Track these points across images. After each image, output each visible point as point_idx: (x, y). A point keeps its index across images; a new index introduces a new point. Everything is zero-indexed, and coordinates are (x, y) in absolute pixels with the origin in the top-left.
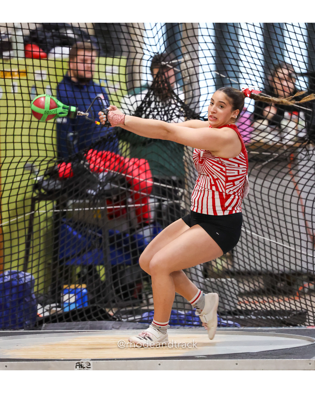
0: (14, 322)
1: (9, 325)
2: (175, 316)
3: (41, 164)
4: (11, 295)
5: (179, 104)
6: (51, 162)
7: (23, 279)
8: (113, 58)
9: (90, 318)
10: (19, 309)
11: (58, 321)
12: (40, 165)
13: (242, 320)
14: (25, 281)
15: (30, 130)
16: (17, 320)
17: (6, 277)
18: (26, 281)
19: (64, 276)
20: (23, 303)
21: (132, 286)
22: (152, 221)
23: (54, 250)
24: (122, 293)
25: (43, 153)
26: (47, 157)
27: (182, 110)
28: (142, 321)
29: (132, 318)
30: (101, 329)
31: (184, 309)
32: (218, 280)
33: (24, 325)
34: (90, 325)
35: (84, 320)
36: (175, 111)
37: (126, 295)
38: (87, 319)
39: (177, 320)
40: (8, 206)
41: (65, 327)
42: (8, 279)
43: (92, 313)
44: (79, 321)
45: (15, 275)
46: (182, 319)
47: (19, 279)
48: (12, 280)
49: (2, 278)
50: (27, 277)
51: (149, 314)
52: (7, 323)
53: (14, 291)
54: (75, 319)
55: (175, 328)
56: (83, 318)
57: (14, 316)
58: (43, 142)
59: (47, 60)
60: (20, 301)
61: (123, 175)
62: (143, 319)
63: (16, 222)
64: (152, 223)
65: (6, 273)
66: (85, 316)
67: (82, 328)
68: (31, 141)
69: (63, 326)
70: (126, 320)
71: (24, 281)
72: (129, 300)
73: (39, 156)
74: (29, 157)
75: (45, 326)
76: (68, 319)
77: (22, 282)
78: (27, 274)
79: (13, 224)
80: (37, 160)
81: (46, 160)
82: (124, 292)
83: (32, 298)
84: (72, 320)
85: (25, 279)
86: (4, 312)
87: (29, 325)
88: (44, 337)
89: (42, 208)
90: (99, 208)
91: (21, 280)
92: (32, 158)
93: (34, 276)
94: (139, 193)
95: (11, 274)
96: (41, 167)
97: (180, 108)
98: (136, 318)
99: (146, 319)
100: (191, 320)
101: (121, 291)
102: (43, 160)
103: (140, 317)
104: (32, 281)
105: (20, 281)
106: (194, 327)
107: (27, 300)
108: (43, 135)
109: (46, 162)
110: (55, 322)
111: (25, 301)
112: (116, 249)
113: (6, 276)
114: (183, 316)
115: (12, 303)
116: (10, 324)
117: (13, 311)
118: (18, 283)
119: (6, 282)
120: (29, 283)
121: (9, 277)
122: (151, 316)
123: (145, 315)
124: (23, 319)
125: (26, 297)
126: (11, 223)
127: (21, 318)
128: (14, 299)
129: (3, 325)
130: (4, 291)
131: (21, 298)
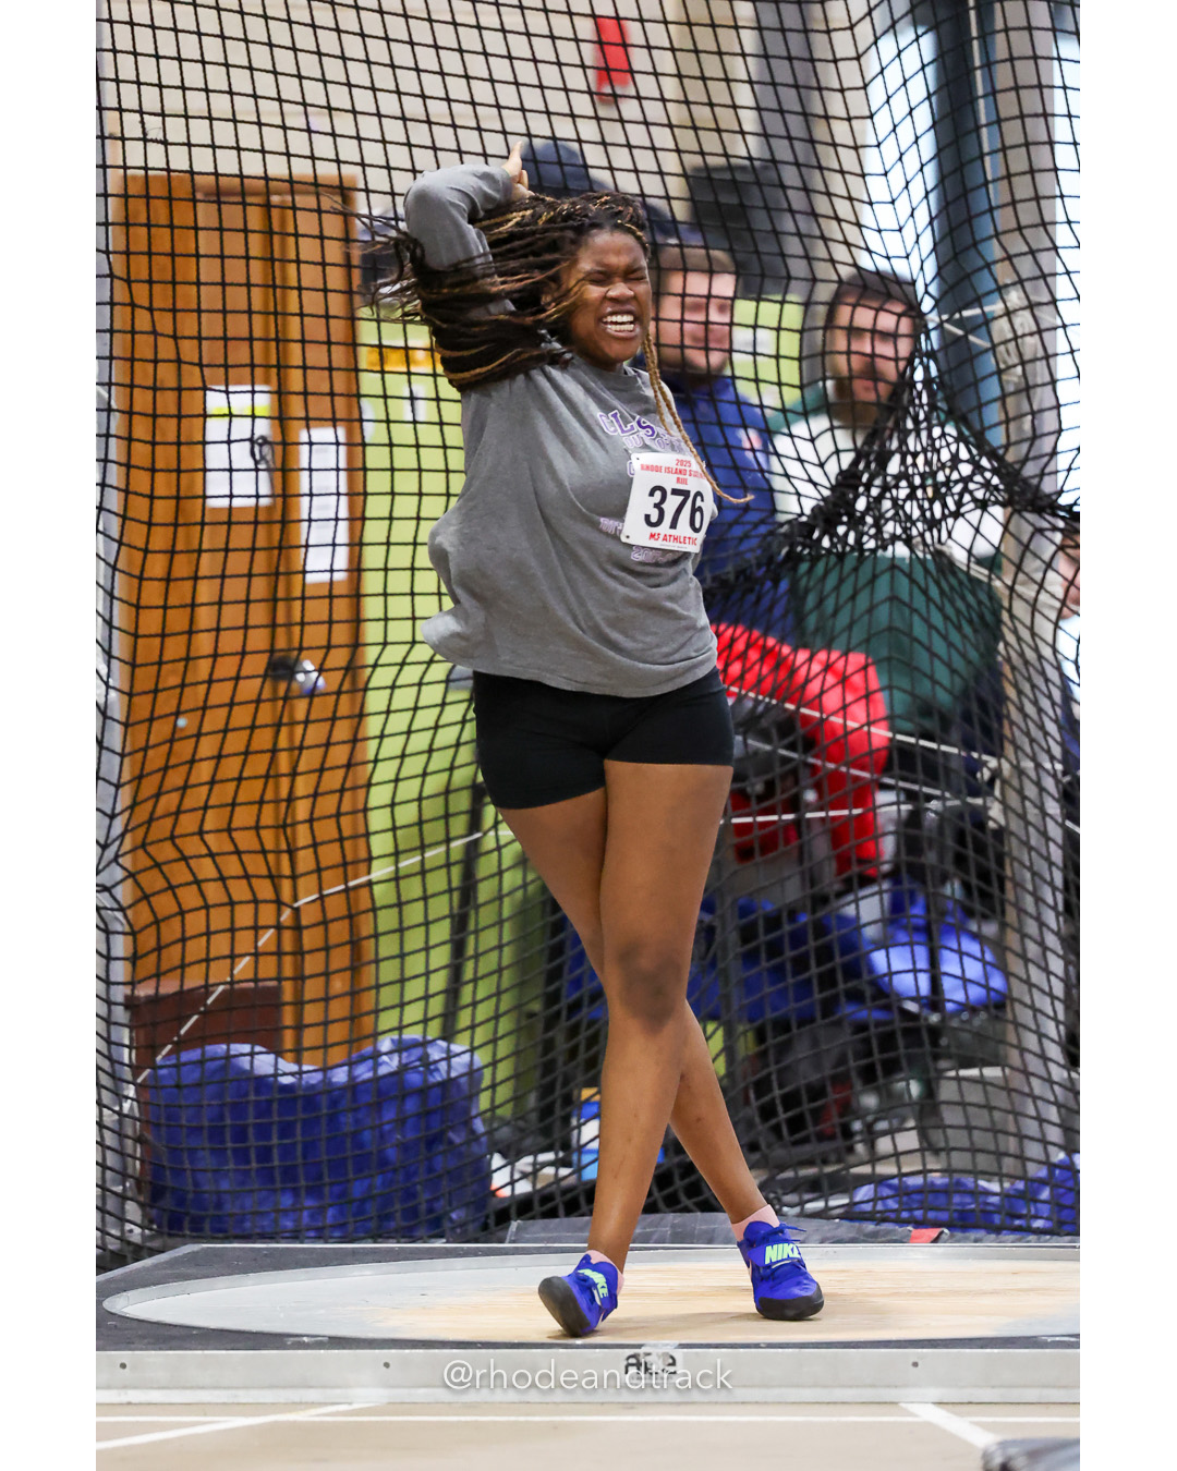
0: (412, 1213)
1: (393, 1225)
2: (968, 1199)
4: (401, 1122)
5: (985, 462)
7: (443, 1066)
8: (758, 300)
9: (672, 1204)
10: (430, 1170)
11: (561, 1211)
14: (448, 1072)
16: (423, 1207)
17: (385, 1058)
18: (453, 1074)
19: (582, 1056)
20: (441, 1148)
21: (816, 1092)
22: (886, 868)
23: (550, 966)
24: (782, 1116)
27: (995, 481)
28: (851, 1214)
29: (820, 1205)
30: (710, 1241)
31: (1000, 1176)
33: (447, 1225)
34: (673, 1226)
35: (652, 1209)
36: (972, 486)
37: (796, 1124)
38: (661, 1205)
39: (973, 1211)
40: (392, 813)
42: (390, 1064)
43: (679, 1184)
45: (417, 1052)
46: (990, 1208)
47: (428, 1064)
48: (404, 1068)
49: (370, 1063)
50: (454, 1060)
51: (876, 1191)
52: (388, 1217)
53: (411, 1106)
55: (966, 1240)
57: (410, 1194)
60: (431, 1142)
61: (790, 707)
62: (857, 1209)
63: (418, 869)
64: (886, 876)
65: (385, 1044)
66: (657, 1194)
67: (645, 1238)
69: (581, 1229)
70: (797, 1210)
71: (444, 1074)
72: (806, 1140)
75: (518, 1229)
77: (437, 1078)
78: (456, 1048)
79: (408, 876)
82: (790, 1114)
83: (473, 1132)
85: (449, 1066)
86: (378, 1180)
87: (462, 1225)
91: (437, 1070)
93: (481, 1057)
94: (844, 769)
95: (401, 1047)
97: (988, 475)
98: (833, 1203)
99: (868, 1207)
100: (1025, 1212)
101: (780, 1109)
103: (845, 1200)
104: (473, 1073)
105: (431, 1072)
106: (1032, 1237)
107: (457, 1140)
110: (551, 1214)
111: (451, 1142)
112: (764, 964)
113: (385, 1053)
114: (994, 1200)
115: (405, 1148)
116: (398, 1222)
117: (409, 1176)
118: (425, 1080)
119: (385, 1076)
120: (463, 1080)
121: (396, 1057)
122: (883, 1199)
123: (864, 1192)
124: (440, 1205)
125: (452, 1128)
126: (401, 873)
127: (437, 1199)
128: (411, 1136)
129: (373, 1224)
130: (378, 1107)
131: (434, 1131)
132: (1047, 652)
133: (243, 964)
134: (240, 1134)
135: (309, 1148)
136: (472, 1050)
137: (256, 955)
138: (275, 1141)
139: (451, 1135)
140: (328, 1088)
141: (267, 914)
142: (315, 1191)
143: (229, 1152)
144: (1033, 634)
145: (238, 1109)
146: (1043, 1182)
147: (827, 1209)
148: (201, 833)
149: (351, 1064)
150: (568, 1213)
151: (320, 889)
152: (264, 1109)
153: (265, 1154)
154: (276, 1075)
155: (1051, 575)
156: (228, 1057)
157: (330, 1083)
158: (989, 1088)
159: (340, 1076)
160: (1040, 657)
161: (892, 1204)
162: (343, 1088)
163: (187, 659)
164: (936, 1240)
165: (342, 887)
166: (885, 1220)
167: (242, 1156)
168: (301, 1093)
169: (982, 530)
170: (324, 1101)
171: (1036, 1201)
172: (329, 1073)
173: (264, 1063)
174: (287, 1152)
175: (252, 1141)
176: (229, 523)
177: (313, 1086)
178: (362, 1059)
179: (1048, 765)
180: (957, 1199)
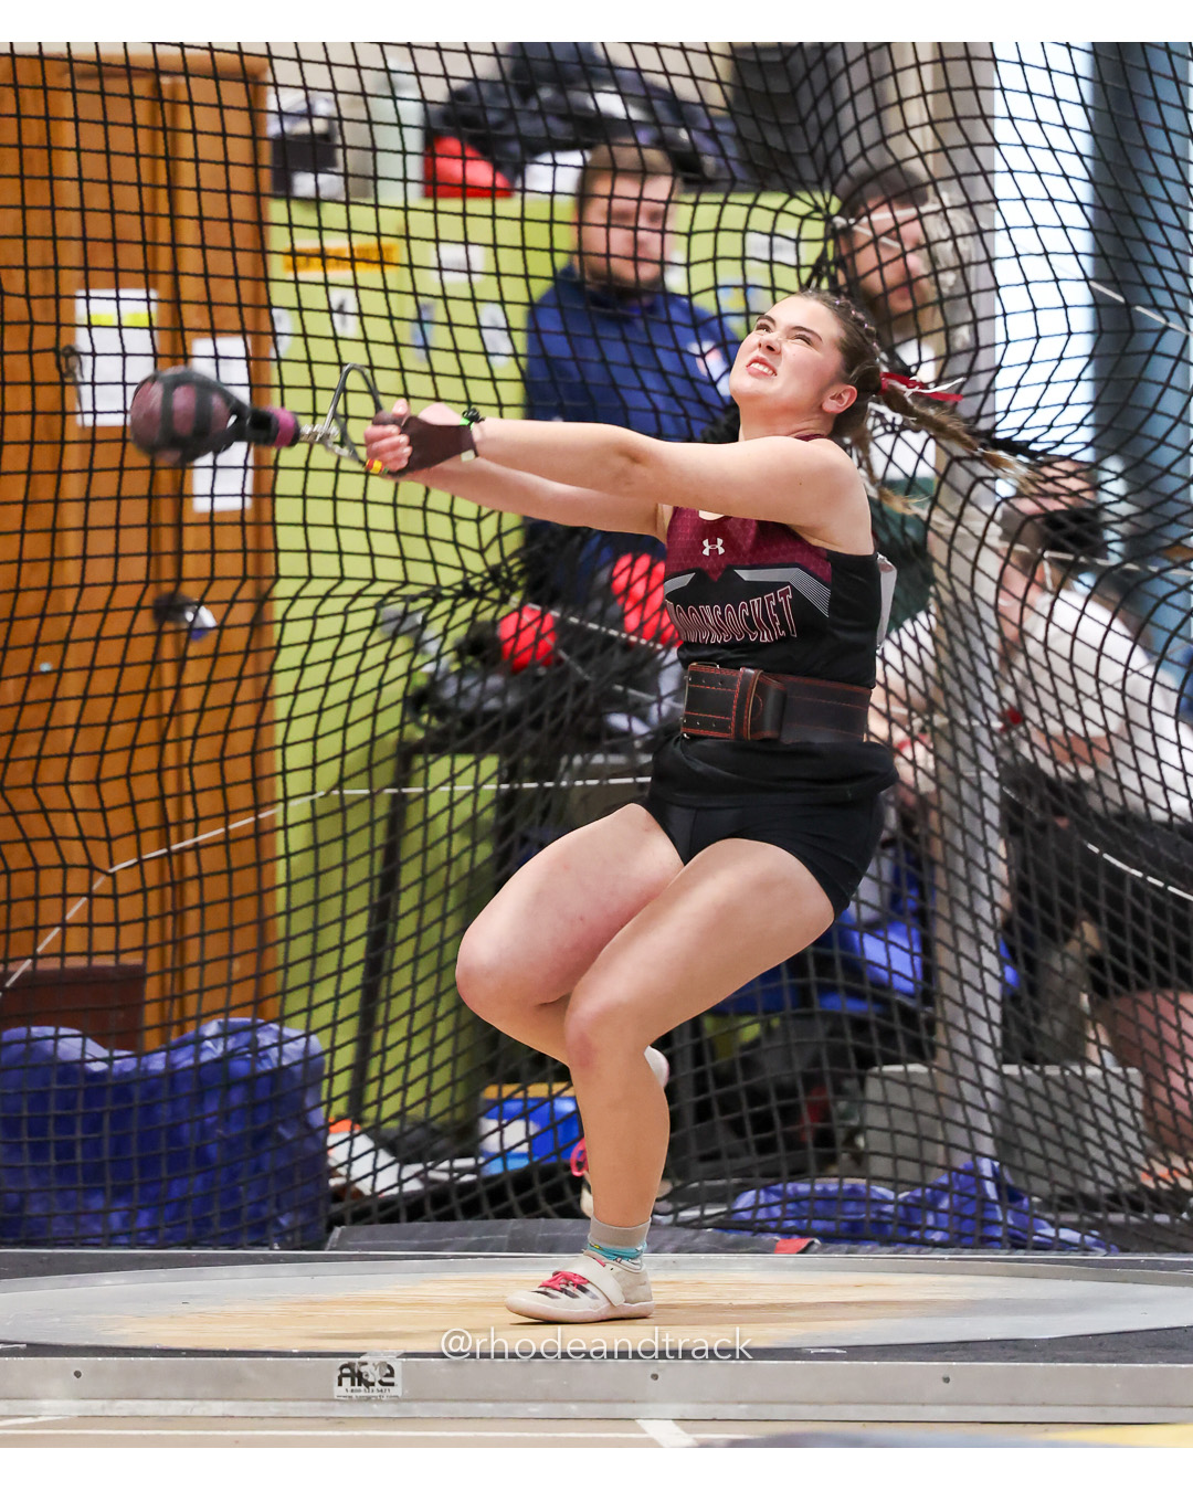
0: (233, 1217)
1: (210, 1231)
2: (862, 1208)
3: (351, 608)
4: (226, 1116)
6: (390, 600)
7: (274, 1052)
9: (530, 1209)
10: (257, 1169)
11: (403, 1216)
12: (345, 613)
13: (1112, 1226)
14: (279, 1060)
15: (306, 477)
16: (246, 1211)
17: (209, 1043)
18: (285, 1062)
20: (270, 1144)
25: (357, 567)
26: (374, 580)
28: (725, 1224)
29: (693, 1213)
30: (551, 1251)
31: (895, 1183)
32: (1073, 1073)
33: (272, 1230)
34: (515, 1233)
35: (507, 1214)
38: (515, 1209)
39: (862, 1221)
40: (222, 768)
41: (416, 1242)
42: (213, 1051)
43: (538, 1188)
44: (486, 1218)
45: (245, 1037)
46: (885, 1218)
47: (257, 1051)
48: (229, 1055)
49: (190, 1049)
50: (288, 1047)
51: (757, 1197)
52: (206, 1223)
53: (237, 1097)
54: (472, 1210)
55: (838, 1251)
56: (504, 1205)
57: (232, 1196)
58: (362, 525)
59: (376, 206)
60: (259, 1138)
62: (735, 1218)
63: (251, 831)
65: (212, 1028)
66: (513, 1199)
67: (480, 1246)
68: (309, 520)
69: (410, 1237)
70: (671, 1217)
71: (275, 1062)
73: (342, 578)
74: (303, 581)
75: (342, 1235)
76: (443, 1210)
77: (266, 1066)
78: (289, 1032)
79: (239, 839)
80: (336, 592)
81: (371, 591)
83: (308, 1126)
84: (459, 1214)
85: (281, 1053)
86: (197, 1181)
87: (291, 1231)
88: (313, 1276)
89: (354, 780)
90: (579, 783)
91: (266, 1057)
92: (314, 583)
93: (318, 1043)
95: (226, 1032)
96: (351, 617)
98: (708, 1212)
99: (746, 1215)
102: (359, 594)
103: (724, 1209)
104: (308, 1058)
105: (260, 1060)
106: (912, 1248)
107: (287, 1134)
108: (360, 497)
109: (371, 602)
110: (393, 1218)
111: (280, 1137)
113: (209, 1038)
114: (889, 1208)
115: (229, 1144)
116: (218, 1228)
117: (233, 1176)
118: (253, 1069)
119: (206, 1064)
120: (298, 1069)
121: (221, 1042)
122: (768, 1206)
123: (747, 1199)
124: (268, 1210)
125: (283, 1123)
126: (231, 837)
127: (262, 1202)
128: (235, 1131)
129: (190, 1230)
130: (200, 1097)
131: (261, 1126)
132: (964, 595)
133: (51, 937)
134: (37, 1127)
135: (120, 1144)
136: (307, 1035)
137: (64, 925)
138: (79, 1135)
139: (281, 1130)
140: (145, 1078)
141: (77, 881)
142: (121, 1193)
143: (25, 1147)
144: (950, 576)
145: (40, 1099)
146: (944, 1189)
147: (703, 1217)
148: (66, 784)
149: (170, 1049)
150: (411, 1219)
151: (139, 854)
152: (67, 1101)
153: (66, 1150)
154: (83, 1061)
155: (970, 510)
156: (29, 1040)
157: (146, 1071)
158: (888, 1083)
159: (157, 1063)
160: (957, 601)
161: (777, 1211)
162: (158, 1076)
163: (49, 588)
164: (804, 1251)
165: (164, 851)
166: (763, 1231)
167: (39, 1150)
168: (110, 1081)
169: (895, 458)
170: (137, 1091)
171: (936, 1211)
172: (144, 1060)
173: (71, 1046)
174: (94, 1148)
175: (52, 1136)
176: (93, 442)
177: (127, 1074)
178: (182, 1045)
179: (964, 722)
180: (851, 1207)
